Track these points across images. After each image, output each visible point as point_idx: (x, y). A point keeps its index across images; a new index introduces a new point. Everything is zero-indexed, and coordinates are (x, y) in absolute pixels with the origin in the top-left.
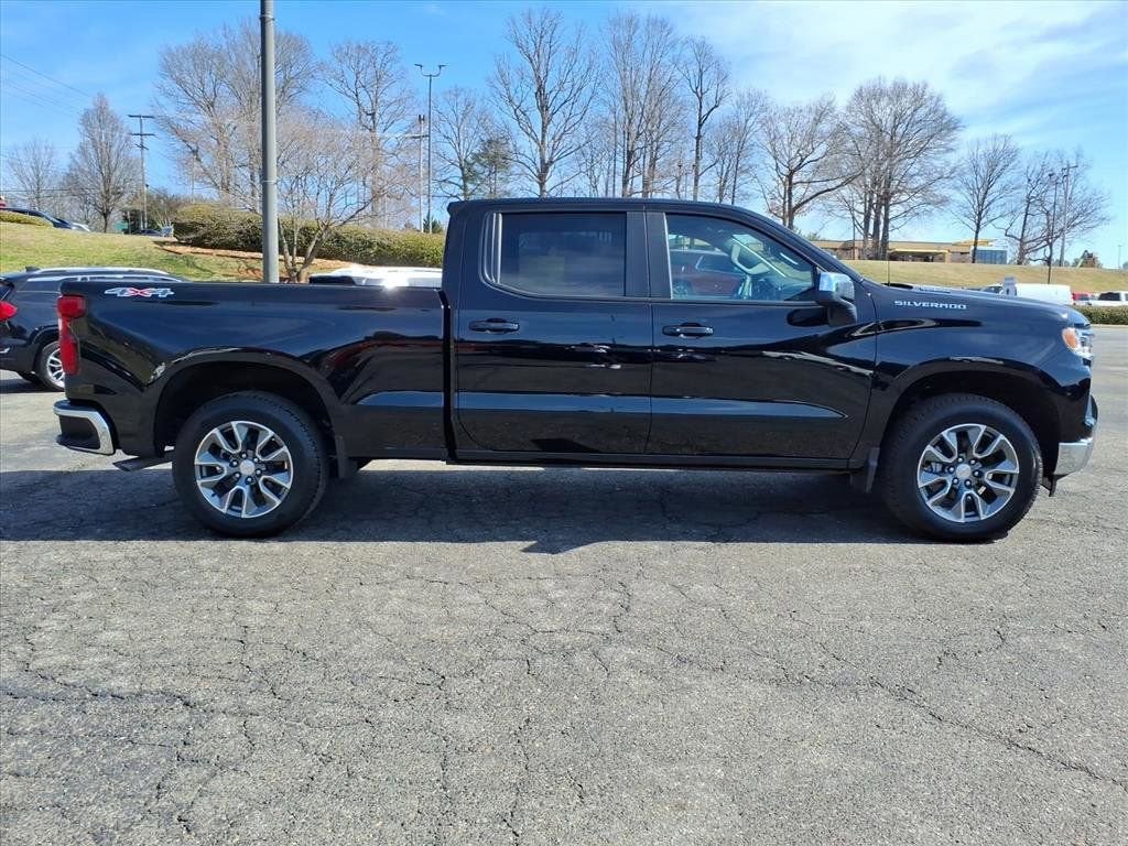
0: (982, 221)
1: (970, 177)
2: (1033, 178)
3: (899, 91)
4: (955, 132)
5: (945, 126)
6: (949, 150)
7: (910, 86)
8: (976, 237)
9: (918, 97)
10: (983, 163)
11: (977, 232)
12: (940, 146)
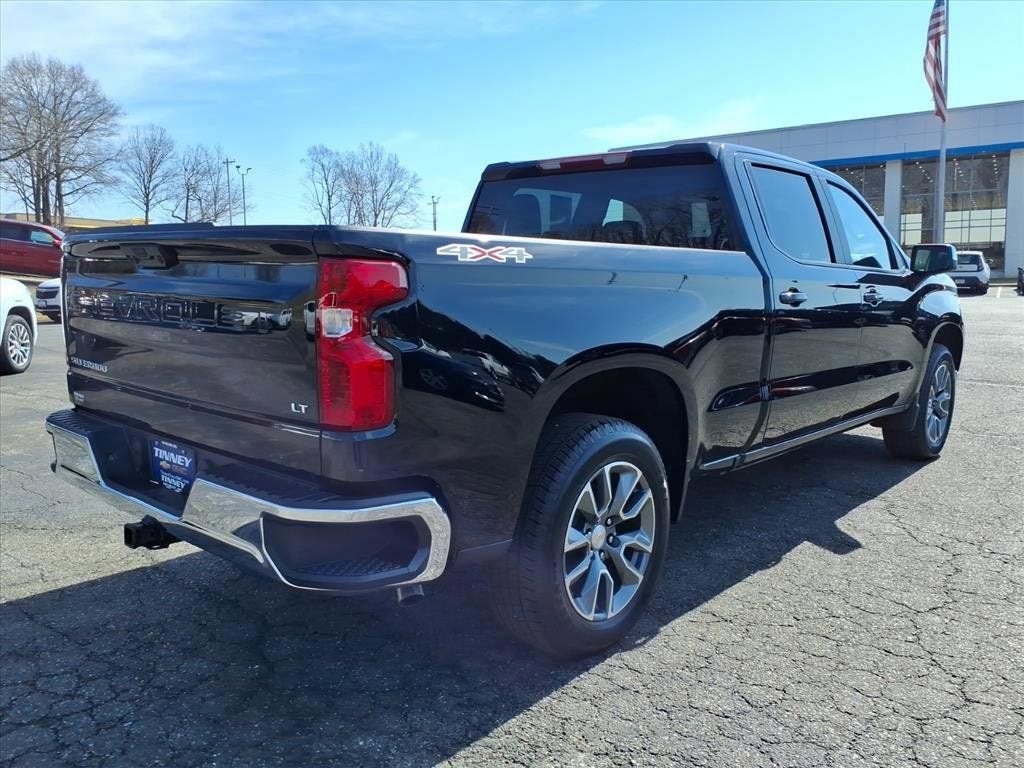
0: (151, 202)
1: (134, 161)
2: (189, 167)
3: (55, 71)
4: (115, 118)
5: (104, 111)
6: (112, 134)
7: (67, 68)
8: (147, 217)
9: (76, 78)
10: (144, 151)
11: (147, 212)
12: (102, 129)
